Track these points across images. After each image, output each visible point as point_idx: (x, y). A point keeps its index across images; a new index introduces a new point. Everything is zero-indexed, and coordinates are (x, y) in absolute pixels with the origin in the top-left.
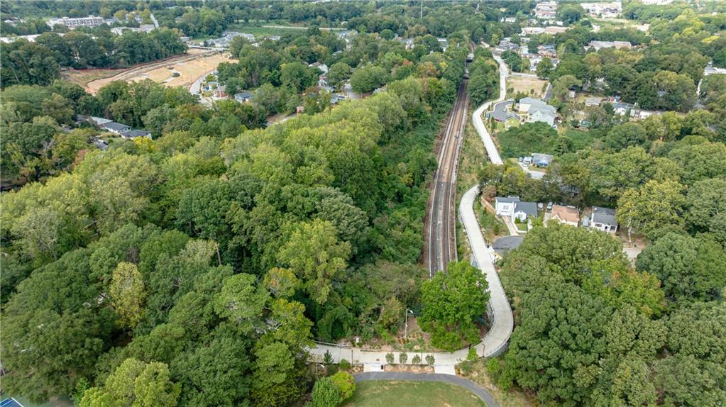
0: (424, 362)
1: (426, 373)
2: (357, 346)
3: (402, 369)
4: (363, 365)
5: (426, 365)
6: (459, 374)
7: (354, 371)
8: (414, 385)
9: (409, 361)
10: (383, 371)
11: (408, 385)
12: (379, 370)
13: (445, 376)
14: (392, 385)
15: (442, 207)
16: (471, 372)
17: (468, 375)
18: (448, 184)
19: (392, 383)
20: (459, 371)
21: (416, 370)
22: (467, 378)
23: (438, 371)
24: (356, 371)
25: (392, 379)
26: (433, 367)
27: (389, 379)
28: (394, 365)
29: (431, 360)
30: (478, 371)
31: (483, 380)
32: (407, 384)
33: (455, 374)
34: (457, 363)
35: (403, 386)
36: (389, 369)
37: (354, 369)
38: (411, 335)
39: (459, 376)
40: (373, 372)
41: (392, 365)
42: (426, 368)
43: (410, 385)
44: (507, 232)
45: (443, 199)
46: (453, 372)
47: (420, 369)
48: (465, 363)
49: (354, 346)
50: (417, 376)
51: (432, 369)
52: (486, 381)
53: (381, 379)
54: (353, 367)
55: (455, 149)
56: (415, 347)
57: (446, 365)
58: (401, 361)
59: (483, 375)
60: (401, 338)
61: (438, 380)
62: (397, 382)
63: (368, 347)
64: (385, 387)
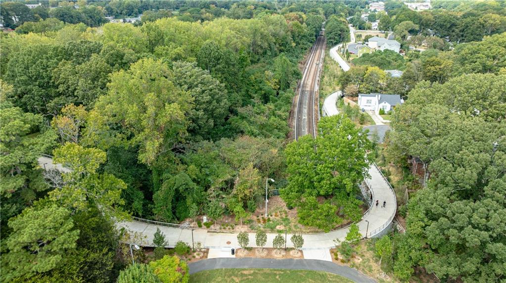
0: (290, 244)
1: (291, 259)
2: (204, 226)
3: (260, 254)
4: (208, 249)
5: (292, 249)
6: (337, 259)
7: (194, 257)
8: (276, 275)
9: (269, 243)
10: (234, 256)
11: (266, 275)
12: (229, 255)
13: (318, 262)
14: (246, 275)
15: (307, 107)
16: (353, 257)
17: (349, 260)
18: (311, 92)
19: (245, 272)
20: (336, 255)
21: (278, 256)
22: (348, 265)
23: (308, 255)
24: (197, 257)
25: (246, 267)
26: (301, 251)
27: (242, 267)
28: (250, 249)
29: (299, 241)
30: (362, 256)
31: (370, 267)
32: (265, 273)
33: (331, 261)
34: (333, 245)
35: (259, 277)
36: (242, 254)
37: (195, 254)
38: (274, 214)
39: (336, 262)
40: (220, 258)
41: (246, 248)
42: (292, 253)
43: (269, 274)
44: (372, 122)
45: (307, 101)
46: (328, 258)
47: (283, 253)
48: (344, 245)
49: (200, 226)
50: (280, 263)
51: (300, 254)
52: (373, 268)
53: (231, 269)
54: (194, 252)
55: (316, 71)
56: (278, 227)
57: (319, 249)
58: (258, 244)
59: (368, 260)
60: (260, 217)
61: (309, 268)
62: (252, 272)
63: (218, 227)
64: (235, 279)
